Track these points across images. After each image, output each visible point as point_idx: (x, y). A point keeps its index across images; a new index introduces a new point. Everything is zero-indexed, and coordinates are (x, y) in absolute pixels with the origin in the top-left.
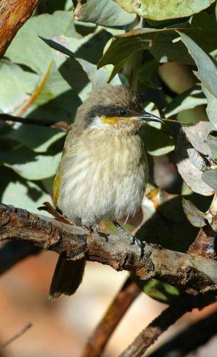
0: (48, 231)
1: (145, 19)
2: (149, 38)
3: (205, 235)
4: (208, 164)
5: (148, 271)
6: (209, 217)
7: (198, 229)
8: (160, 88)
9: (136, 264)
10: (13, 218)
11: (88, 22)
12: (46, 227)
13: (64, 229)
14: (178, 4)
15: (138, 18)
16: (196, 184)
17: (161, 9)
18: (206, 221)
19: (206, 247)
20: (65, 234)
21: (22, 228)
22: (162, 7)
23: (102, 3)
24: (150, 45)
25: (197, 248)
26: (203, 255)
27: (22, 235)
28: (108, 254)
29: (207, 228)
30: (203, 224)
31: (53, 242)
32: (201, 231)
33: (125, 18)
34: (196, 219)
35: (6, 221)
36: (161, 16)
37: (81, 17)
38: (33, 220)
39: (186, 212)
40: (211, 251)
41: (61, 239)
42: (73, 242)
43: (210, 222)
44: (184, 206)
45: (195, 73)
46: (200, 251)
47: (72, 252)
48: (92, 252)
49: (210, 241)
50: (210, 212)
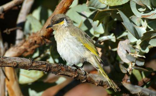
0: (74, 73)
1: (110, 6)
2: (110, 12)
3: (127, 76)
4: (128, 53)
5: (108, 87)
6: (128, 70)
7: (125, 74)
8: (115, 29)
9: (103, 84)
10: (62, 68)
11: (91, 6)
12: (73, 71)
13: (79, 72)
14: (118, 1)
15: (107, 6)
16: (125, 59)
17: (112, 2)
18: (127, 71)
19: (127, 80)
20: (80, 73)
21: (65, 71)
22: (113, 2)
23: (95, 1)
24: (111, 14)
25: (124, 80)
26: (126, 82)
27: (65, 73)
28: (94, 80)
29: (128, 73)
30: (126, 72)
31: (76, 76)
32: (126, 75)
33: (103, 6)
34: (124, 71)
35: (60, 69)
36: (112, 5)
37: (89, 5)
38: (69, 69)
39: (121, 68)
40: (129, 81)
41: (78, 75)
42: (82, 76)
43: (129, 71)
44: (120, 66)
45: (122, 23)
46: (125, 81)
47: (82, 79)
48: (89, 80)
49: (129, 78)
50: (129, 69)
